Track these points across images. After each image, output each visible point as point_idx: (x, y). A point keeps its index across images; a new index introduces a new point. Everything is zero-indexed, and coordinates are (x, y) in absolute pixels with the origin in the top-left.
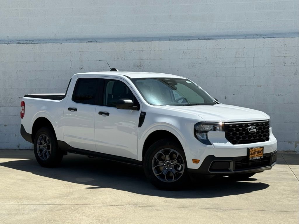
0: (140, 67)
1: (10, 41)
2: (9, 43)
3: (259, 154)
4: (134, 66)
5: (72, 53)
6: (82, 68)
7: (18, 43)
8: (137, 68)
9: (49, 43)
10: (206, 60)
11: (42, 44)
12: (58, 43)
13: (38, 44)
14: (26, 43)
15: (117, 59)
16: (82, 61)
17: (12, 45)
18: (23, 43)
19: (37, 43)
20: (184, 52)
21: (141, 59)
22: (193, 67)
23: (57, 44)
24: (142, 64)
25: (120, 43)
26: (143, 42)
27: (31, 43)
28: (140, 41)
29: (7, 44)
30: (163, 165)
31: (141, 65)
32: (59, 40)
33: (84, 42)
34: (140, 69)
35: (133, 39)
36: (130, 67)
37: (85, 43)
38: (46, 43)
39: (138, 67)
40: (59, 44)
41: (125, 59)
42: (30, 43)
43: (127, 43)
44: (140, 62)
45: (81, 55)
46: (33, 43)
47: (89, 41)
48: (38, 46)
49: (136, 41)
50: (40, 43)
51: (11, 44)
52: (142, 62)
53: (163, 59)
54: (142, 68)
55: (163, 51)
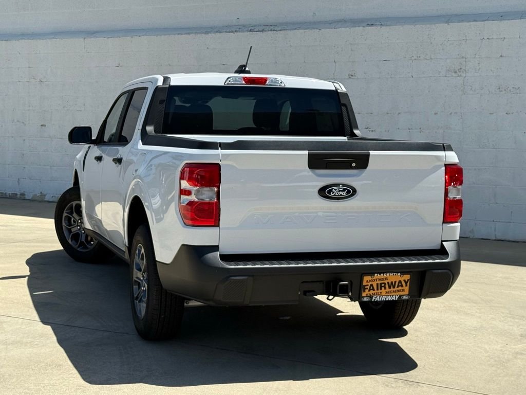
0: (458, 73)
1: (239, 27)
2: (236, 31)
4: (449, 70)
5: (338, 47)
6: (353, 74)
7: (251, 31)
8: (454, 74)
9: (300, 28)
11: (288, 32)
13: (281, 32)
14: (263, 31)
15: (416, 58)
16: (353, 62)
17: (241, 33)
18: (259, 31)
19: (280, 30)
21: (463, 58)
23: (314, 30)
24: (463, 68)
25: (424, 26)
26: (467, 24)
27: (271, 30)
28: (462, 21)
29: (232, 32)
31: (461, 69)
32: (320, 23)
33: (359, 26)
34: (458, 76)
35: (448, 18)
36: (440, 72)
37: (361, 28)
38: (295, 29)
39: (456, 72)
40: (316, 31)
41: (432, 57)
42: (268, 31)
43: (437, 25)
44: (461, 63)
45: (352, 50)
46: (274, 30)
47: (368, 24)
48: (280, 34)
49: (454, 22)
50: (285, 30)
51: (239, 32)
52: (464, 63)
53: (505, 57)
54: (464, 75)
55: (506, 40)
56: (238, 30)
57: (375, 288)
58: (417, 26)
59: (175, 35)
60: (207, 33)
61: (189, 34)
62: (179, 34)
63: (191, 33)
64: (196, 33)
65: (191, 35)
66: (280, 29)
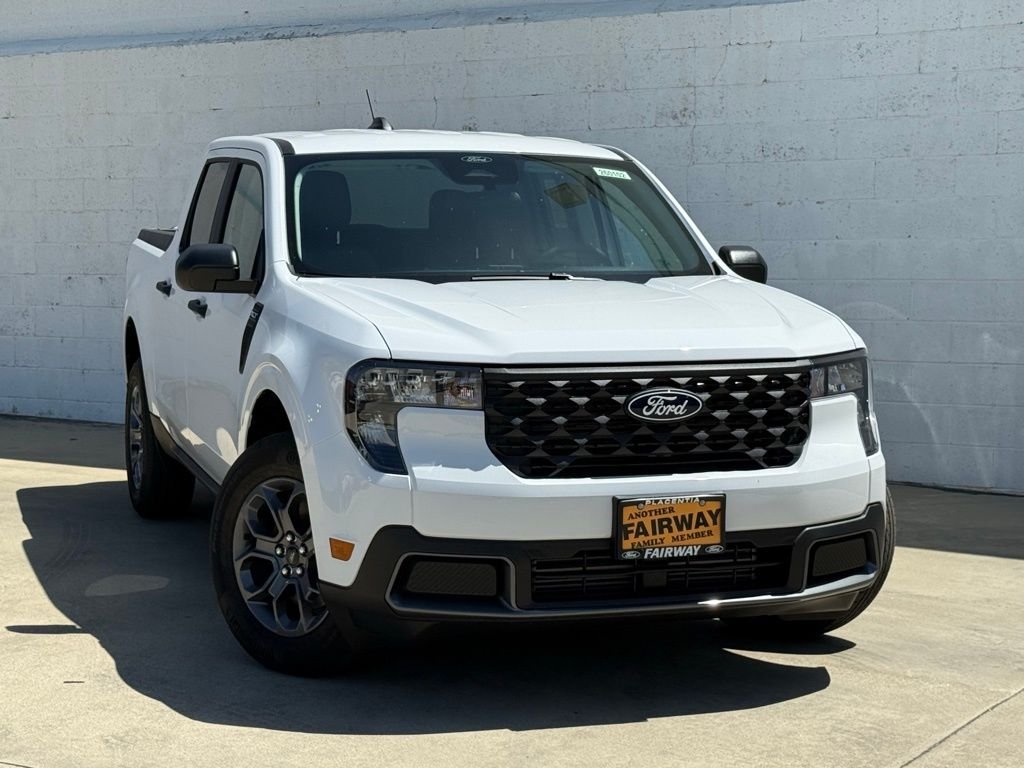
0: (680, 118)
1: (246, 30)
2: (238, 39)
3: (693, 530)
4: (662, 114)
5: (440, 69)
6: (471, 126)
7: (267, 37)
8: (673, 123)
9: (363, 30)
10: (955, 79)
11: (341, 38)
12: (392, 30)
13: (328, 38)
14: (291, 37)
15: (597, 89)
16: (471, 99)
17: (247, 43)
18: (283, 37)
19: (326, 35)
20: (859, 46)
21: (689, 86)
22: (897, 113)
23: (390, 34)
24: (691, 107)
25: (610, 20)
26: (697, 13)
27: (308, 35)
28: (687, 7)
29: (231, 40)
30: (272, 552)
31: (685, 109)
33: (482, 24)
34: (681, 125)
35: (659, 2)
36: (644, 118)
37: (486, 27)
38: (354, 32)
39: (675, 117)
40: (397, 35)
41: (629, 87)
42: (303, 37)
43: (636, 17)
44: (686, 99)
45: (468, 75)
46: (313, 35)
47: (500, 18)
48: (327, 45)
49: (670, 10)
50: (335, 33)
51: (245, 39)
52: (692, 97)
53: (775, 82)
54: (691, 123)
55: (773, 47)
56: (243, 35)
58: (597, 20)
59: (116, 48)
60: (180, 43)
61: (145, 46)
62: (124, 47)
63: (150, 45)
64: (158, 45)
65: (149, 49)
66: (325, 31)
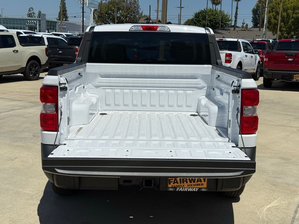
57: (179, 182)
